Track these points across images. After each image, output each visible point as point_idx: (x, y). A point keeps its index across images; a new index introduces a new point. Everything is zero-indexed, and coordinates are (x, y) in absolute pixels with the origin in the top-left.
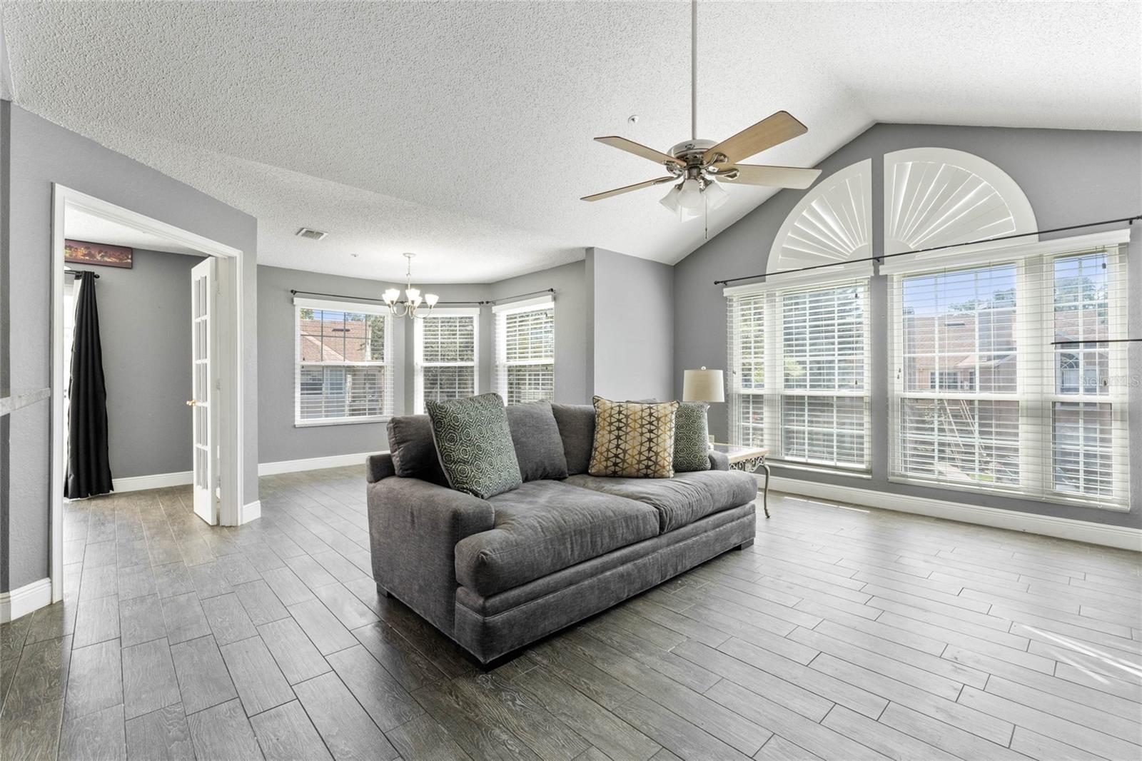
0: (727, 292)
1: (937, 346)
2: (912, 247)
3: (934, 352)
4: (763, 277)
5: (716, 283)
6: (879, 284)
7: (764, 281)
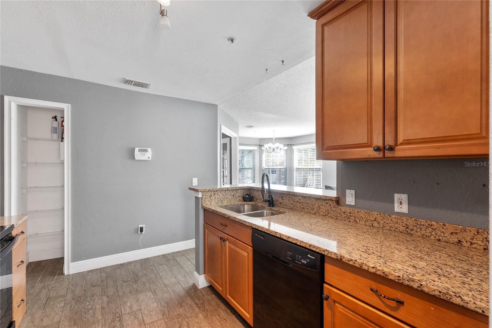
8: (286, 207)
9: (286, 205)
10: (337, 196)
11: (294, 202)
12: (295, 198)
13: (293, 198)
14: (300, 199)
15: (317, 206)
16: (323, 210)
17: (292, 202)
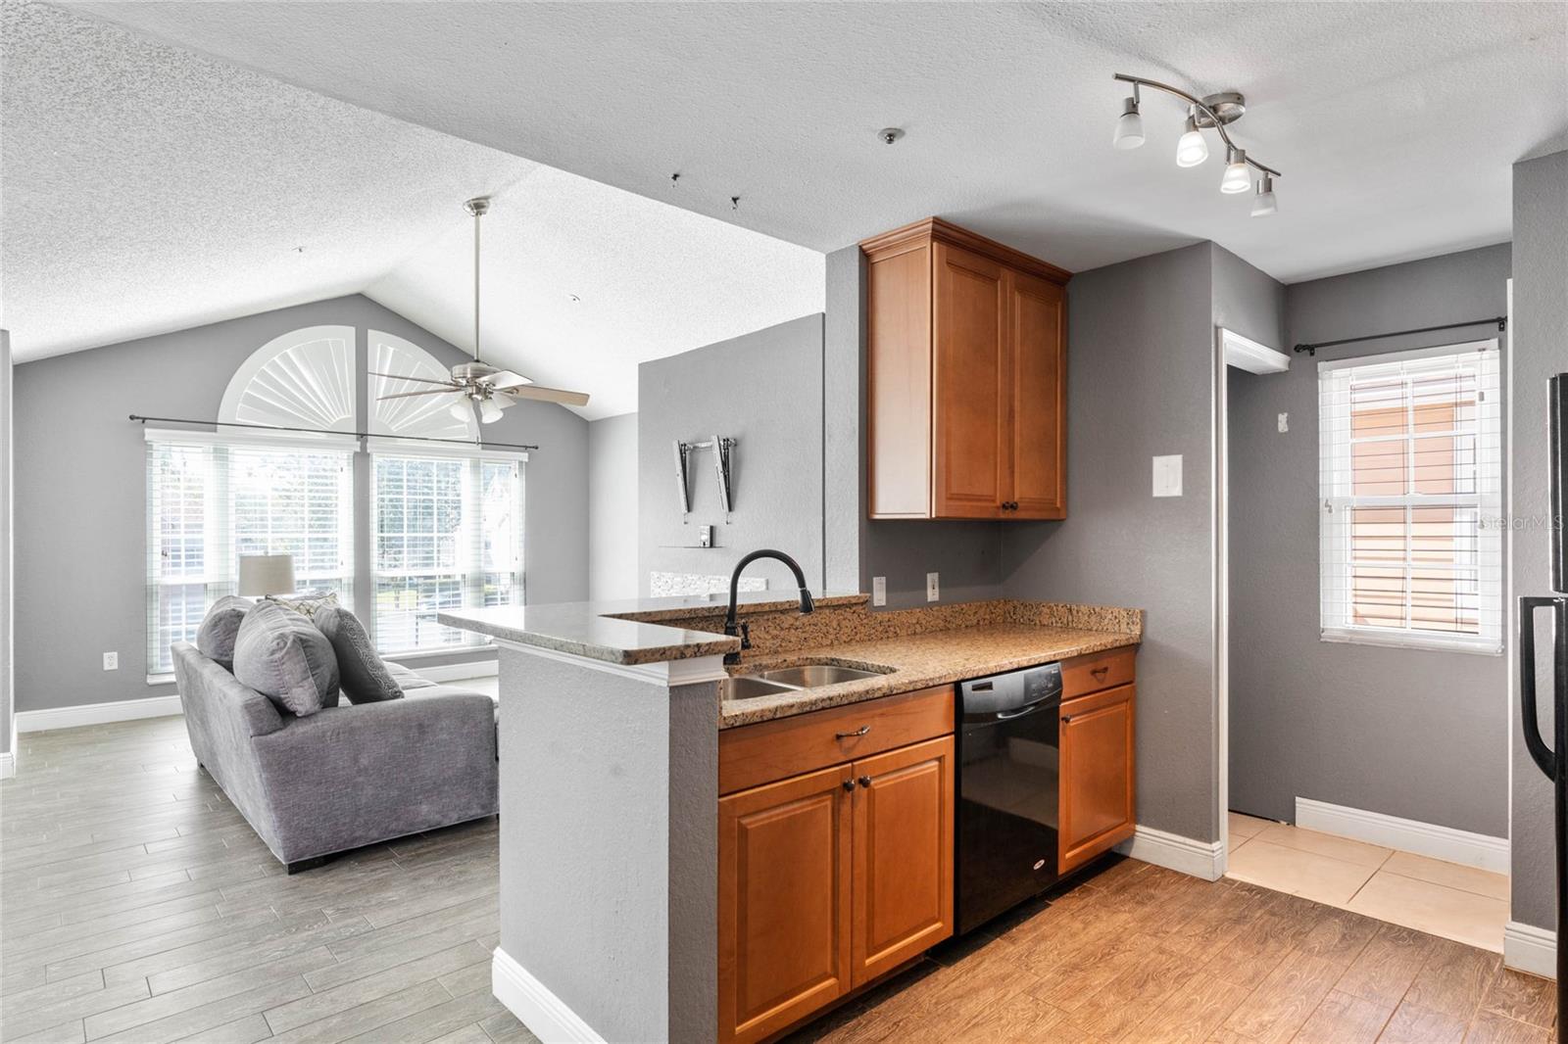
0: (150, 433)
1: (405, 526)
2: (394, 430)
3: (402, 532)
4: (214, 426)
5: (132, 418)
6: (362, 460)
7: (215, 431)
8: (757, 653)
9: (759, 647)
10: (860, 592)
11: (782, 629)
12: (783, 617)
13: (778, 622)
14: (797, 619)
15: (835, 624)
16: (846, 630)
17: (775, 632)
